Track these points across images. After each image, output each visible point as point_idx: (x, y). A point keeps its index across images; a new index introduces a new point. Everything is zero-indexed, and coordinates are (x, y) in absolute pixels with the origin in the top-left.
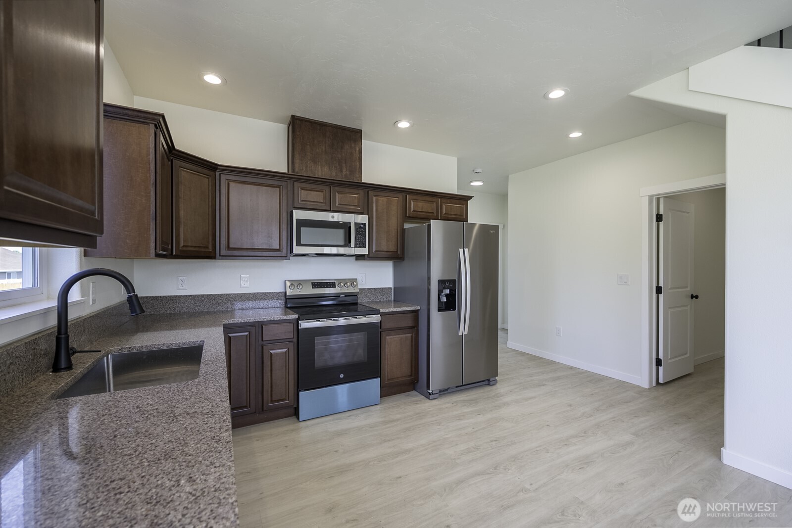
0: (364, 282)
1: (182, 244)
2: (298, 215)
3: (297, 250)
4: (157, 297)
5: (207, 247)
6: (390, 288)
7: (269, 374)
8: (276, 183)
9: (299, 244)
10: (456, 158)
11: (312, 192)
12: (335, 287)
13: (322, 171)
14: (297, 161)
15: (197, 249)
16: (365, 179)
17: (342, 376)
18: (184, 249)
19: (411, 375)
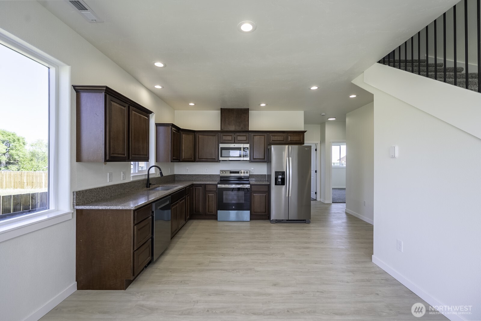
0: (253, 172)
1: (183, 158)
2: (221, 146)
3: (221, 159)
4: (180, 174)
5: (192, 158)
6: (266, 175)
7: (208, 202)
8: (214, 134)
9: (221, 156)
10: (303, 111)
11: (227, 137)
12: (239, 173)
13: (232, 128)
14: (223, 125)
15: (188, 159)
16: (250, 129)
17: (234, 207)
18: (184, 159)
19: (265, 212)
